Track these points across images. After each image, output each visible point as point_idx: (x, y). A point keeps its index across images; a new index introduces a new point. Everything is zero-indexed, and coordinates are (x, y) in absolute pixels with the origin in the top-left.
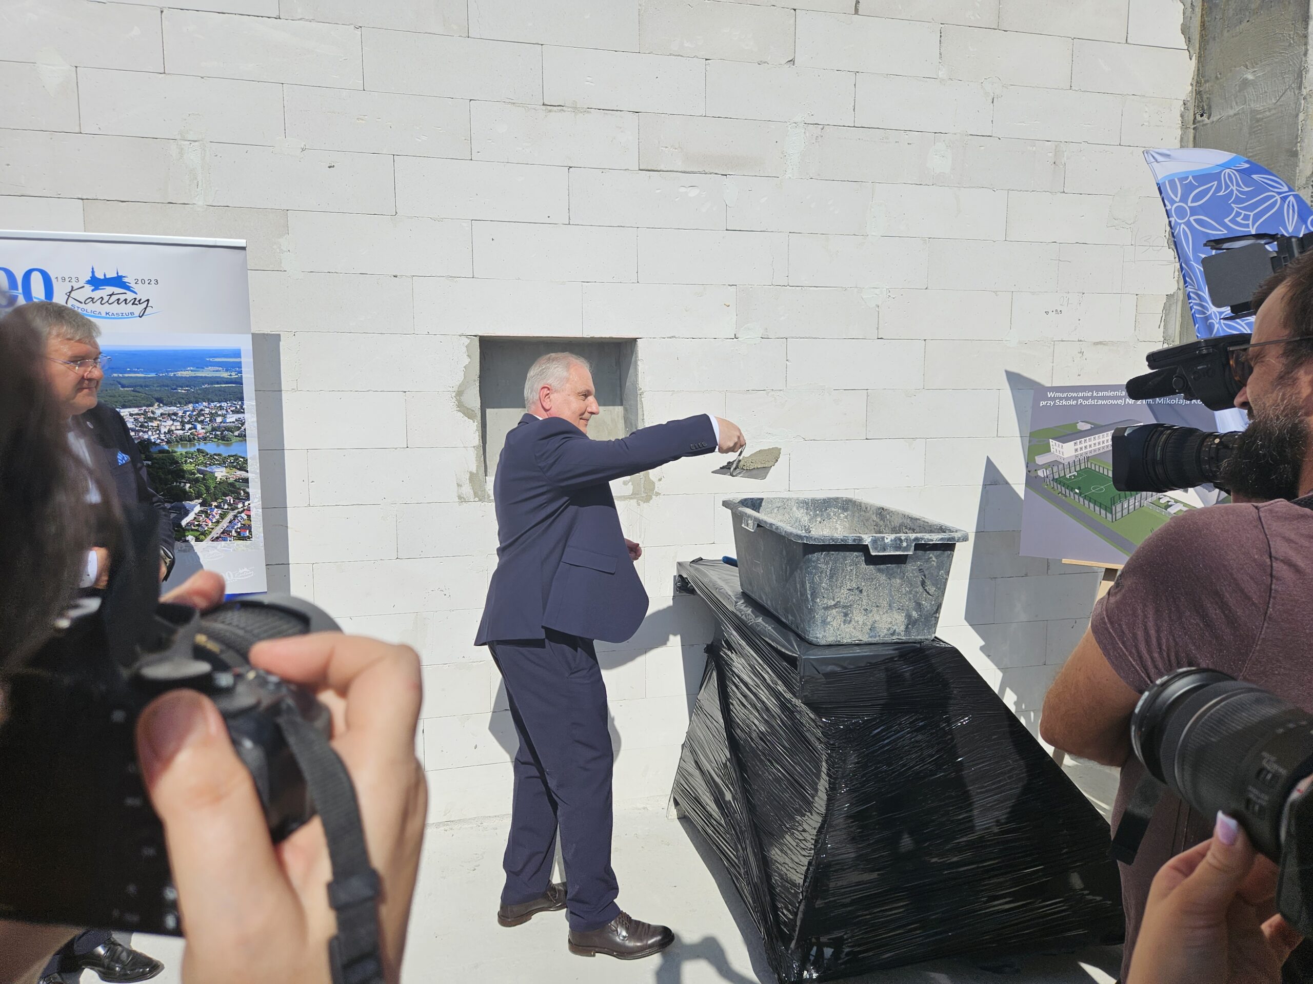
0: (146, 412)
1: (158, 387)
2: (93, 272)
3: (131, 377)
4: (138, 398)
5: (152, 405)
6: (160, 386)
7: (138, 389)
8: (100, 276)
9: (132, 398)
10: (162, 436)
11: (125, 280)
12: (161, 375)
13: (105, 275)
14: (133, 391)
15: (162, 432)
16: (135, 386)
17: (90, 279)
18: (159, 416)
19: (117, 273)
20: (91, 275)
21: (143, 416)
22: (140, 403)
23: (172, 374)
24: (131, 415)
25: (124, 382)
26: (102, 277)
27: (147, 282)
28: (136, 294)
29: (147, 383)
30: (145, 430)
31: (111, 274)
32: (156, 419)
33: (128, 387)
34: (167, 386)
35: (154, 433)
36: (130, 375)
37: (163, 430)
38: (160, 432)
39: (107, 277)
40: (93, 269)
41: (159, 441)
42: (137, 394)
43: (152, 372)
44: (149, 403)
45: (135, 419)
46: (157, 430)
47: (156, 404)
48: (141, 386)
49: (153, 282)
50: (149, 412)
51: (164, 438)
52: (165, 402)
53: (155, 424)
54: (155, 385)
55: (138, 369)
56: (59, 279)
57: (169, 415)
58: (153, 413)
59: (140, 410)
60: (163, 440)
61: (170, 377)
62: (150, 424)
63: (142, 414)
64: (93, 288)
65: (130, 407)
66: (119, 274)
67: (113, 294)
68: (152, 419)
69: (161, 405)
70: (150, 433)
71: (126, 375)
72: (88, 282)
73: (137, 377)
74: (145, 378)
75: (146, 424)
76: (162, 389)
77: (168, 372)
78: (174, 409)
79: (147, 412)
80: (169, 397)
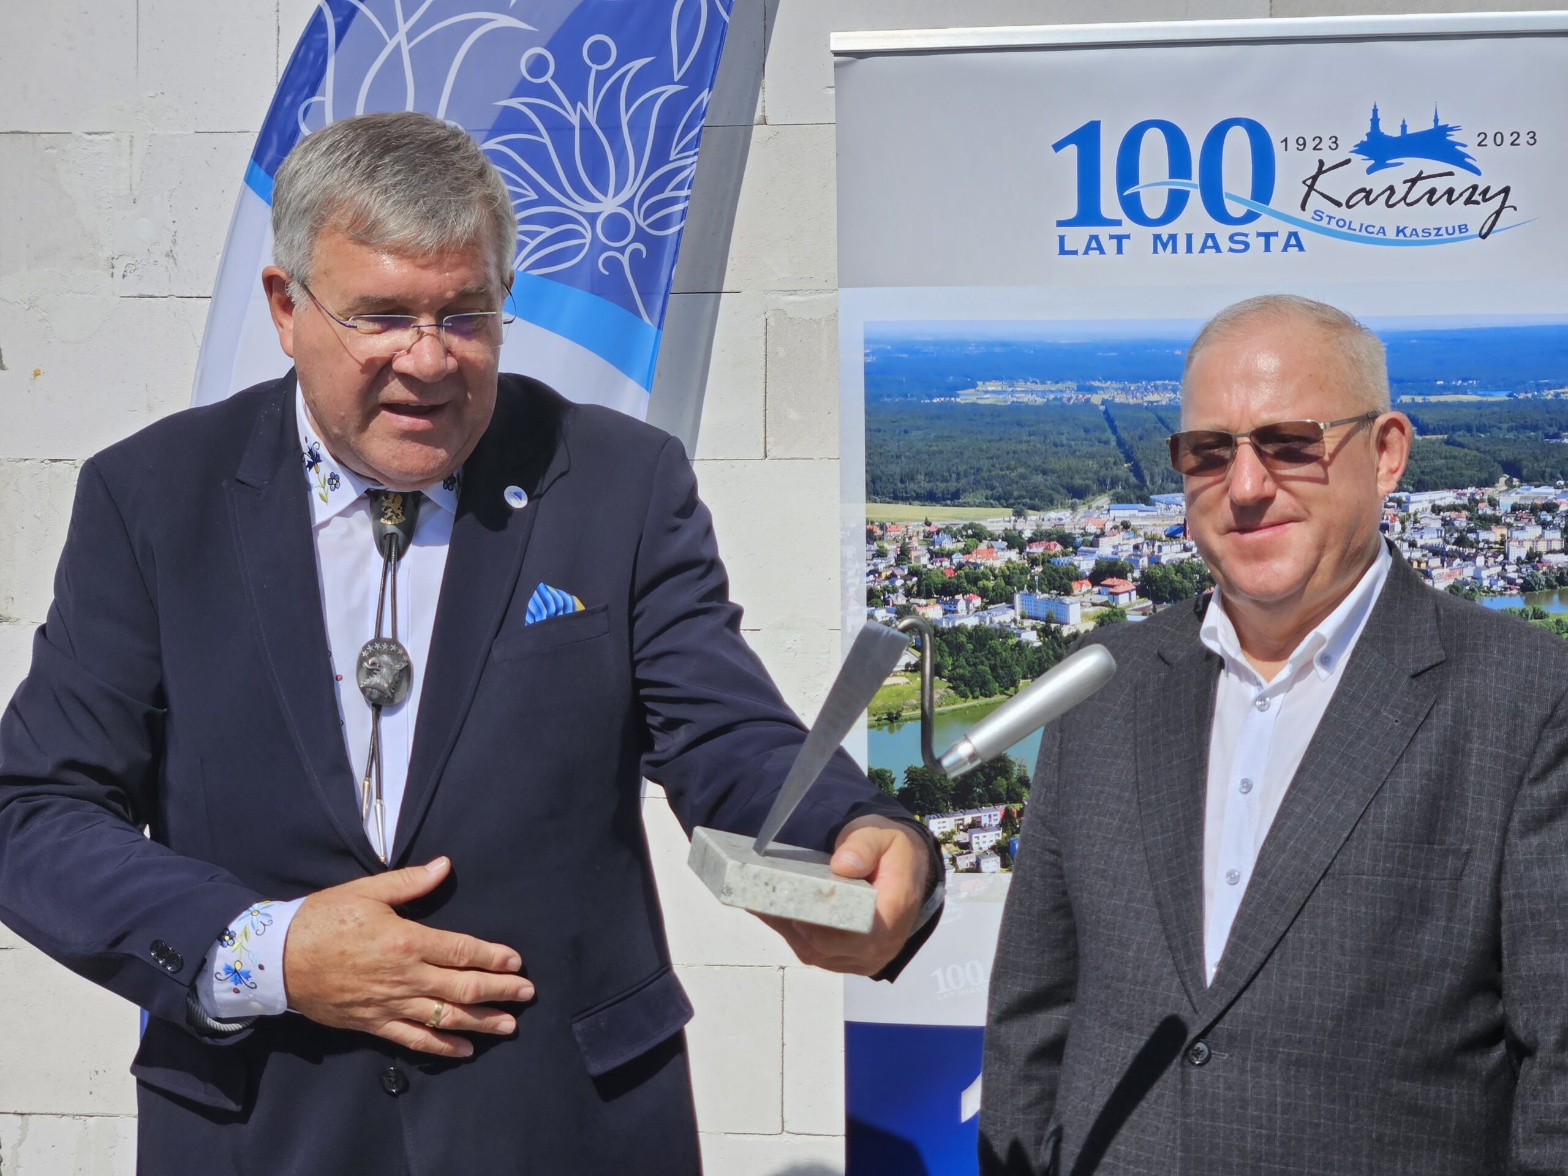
0: (1473, 501)
1: (1510, 430)
2: (1375, 121)
3: (1446, 405)
4: (1459, 463)
5: (1490, 482)
6: (1516, 428)
7: (1459, 436)
8: (1390, 129)
9: (1443, 461)
10: (1511, 571)
11: (1454, 137)
12: (1522, 396)
13: (1404, 127)
14: (1448, 442)
15: (1512, 558)
16: (1454, 429)
17: (1365, 139)
18: (1506, 514)
19: (1436, 120)
20: (1369, 130)
21: (1465, 513)
22: (1462, 475)
23: (1549, 395)
24: (1436, 509)
25: (1426, 417)
26: (1396, 133)
27: (1508, 139)
28: (1477, 172)
29: (1484, 421)
30: (1467, 551)
31: (1420, 124)
32: (1497, 521)
33: (1434, 433)
34: (1535, 428)
35: (1491, 561)
36: (1443, 398)
37: (1517, 552)
38: (1506, 557)
39: (1409, 131)
40: (1375, 111)
41: (1501, 583)
42: (1457, 451)
43: (1499, 389)
44: (1484, 475)
45: (1446, 523)
46: (1499, 552)
47: (1502, 480)
48: (1469, 429)
49: (1524, 139)
50: (1482, 501)
51: (1514, 575)
52: (1525, 472)
53: (1494, 535)
54: (1505, 426)
55: (1464, 380)
56: (1292, 144)
57: (1534, 510)
58: (1493, 503)
59: (1459, 497)
60: (1511, 582)
61: (1546, 403)
62: (1483, 535)
63: (1464, 507)
64: (1372, 162)
65: (1435, 488)
66: (1440, 124)
67: (1420, 177)
68: (1488, 522)
69: (1516, 481)
70: (1480, 560)
71: (1433, 399)
72: (1362, 149)
73: (1461, 405)
74: (1479, 405)
75: (1472, 536)
76: (1521, 436)
77: (1539, 387)
78: (1546, 493)
79: (1477, 502)
80: (1536, 459)
